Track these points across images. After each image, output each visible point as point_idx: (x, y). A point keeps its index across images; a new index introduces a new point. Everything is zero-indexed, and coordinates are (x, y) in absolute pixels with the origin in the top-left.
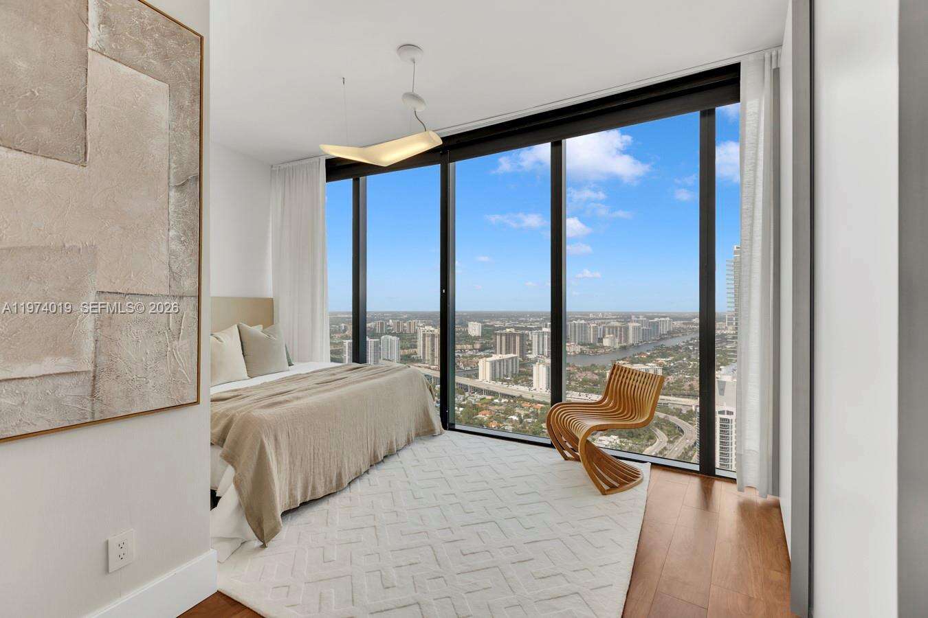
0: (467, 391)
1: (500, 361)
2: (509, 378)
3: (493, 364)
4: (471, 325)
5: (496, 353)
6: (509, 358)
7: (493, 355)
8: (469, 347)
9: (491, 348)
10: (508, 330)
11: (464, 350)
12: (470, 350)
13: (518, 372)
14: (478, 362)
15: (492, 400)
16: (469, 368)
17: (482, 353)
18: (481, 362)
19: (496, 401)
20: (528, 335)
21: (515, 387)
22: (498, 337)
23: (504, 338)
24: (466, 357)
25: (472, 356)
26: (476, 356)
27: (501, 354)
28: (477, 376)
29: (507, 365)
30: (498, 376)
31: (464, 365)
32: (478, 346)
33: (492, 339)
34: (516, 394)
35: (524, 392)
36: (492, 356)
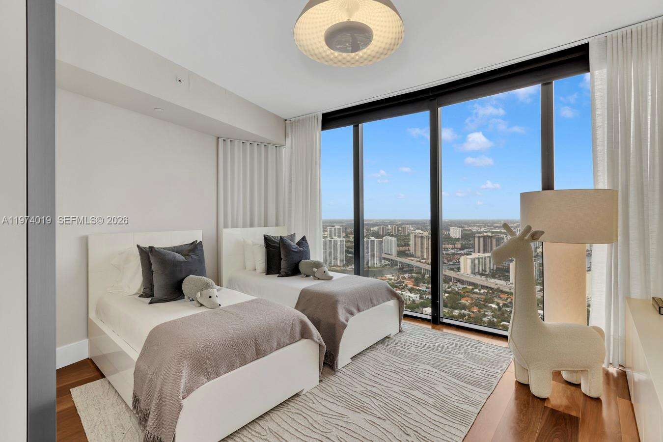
0: (451, 281)
1: (479, 259)
2: (487, 273)
3: (473, 261)
4: (452, 229)
5: (474, 252)
6: (487, 257)
7: (473, 254)
8: (451, 246)
9: (470, 248)
10: (485, 234)
11: (447, 249)
12: (452, 249)
13: (495, 268)
14: (459, 259)
15: (473, 289)
16: (451, 263)
17: (462, 252)
18: (462, 259)
19: (476, 290)
20: (503, 239)
21: (493, 280)
22: (476, 239)
23: (481, 240)
24: (449, 254)
25: (454, 254)
26: (457, 254)
27: (479, 252)
28: (459, 269)
29: (485, 262)
30: (477, 271)
31: (448, 261)
32: (458, 246)
33: (470, 241)
34: (495, 287)
35: (501, 285)
36: (471, 254)
